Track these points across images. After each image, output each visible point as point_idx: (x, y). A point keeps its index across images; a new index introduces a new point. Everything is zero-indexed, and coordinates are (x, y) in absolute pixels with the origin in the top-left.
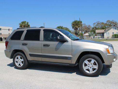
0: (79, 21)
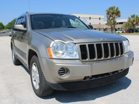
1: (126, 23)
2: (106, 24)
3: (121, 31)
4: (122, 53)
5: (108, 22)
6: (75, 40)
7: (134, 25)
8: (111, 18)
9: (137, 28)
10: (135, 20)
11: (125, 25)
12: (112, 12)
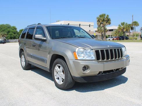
1: (116, 31)
2: (96, 31)
3: (111, 38)
4: (122, 56)
5: (98, 29)
6: (91, 47)
7: (124, 32)
8: (102, 25)
9: (127, 35)
10: (125, 27)
11: (115, 32)
12: (102, 19)
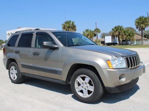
0: (146, 18)
10: (89, 34)
12: (68, 26)
